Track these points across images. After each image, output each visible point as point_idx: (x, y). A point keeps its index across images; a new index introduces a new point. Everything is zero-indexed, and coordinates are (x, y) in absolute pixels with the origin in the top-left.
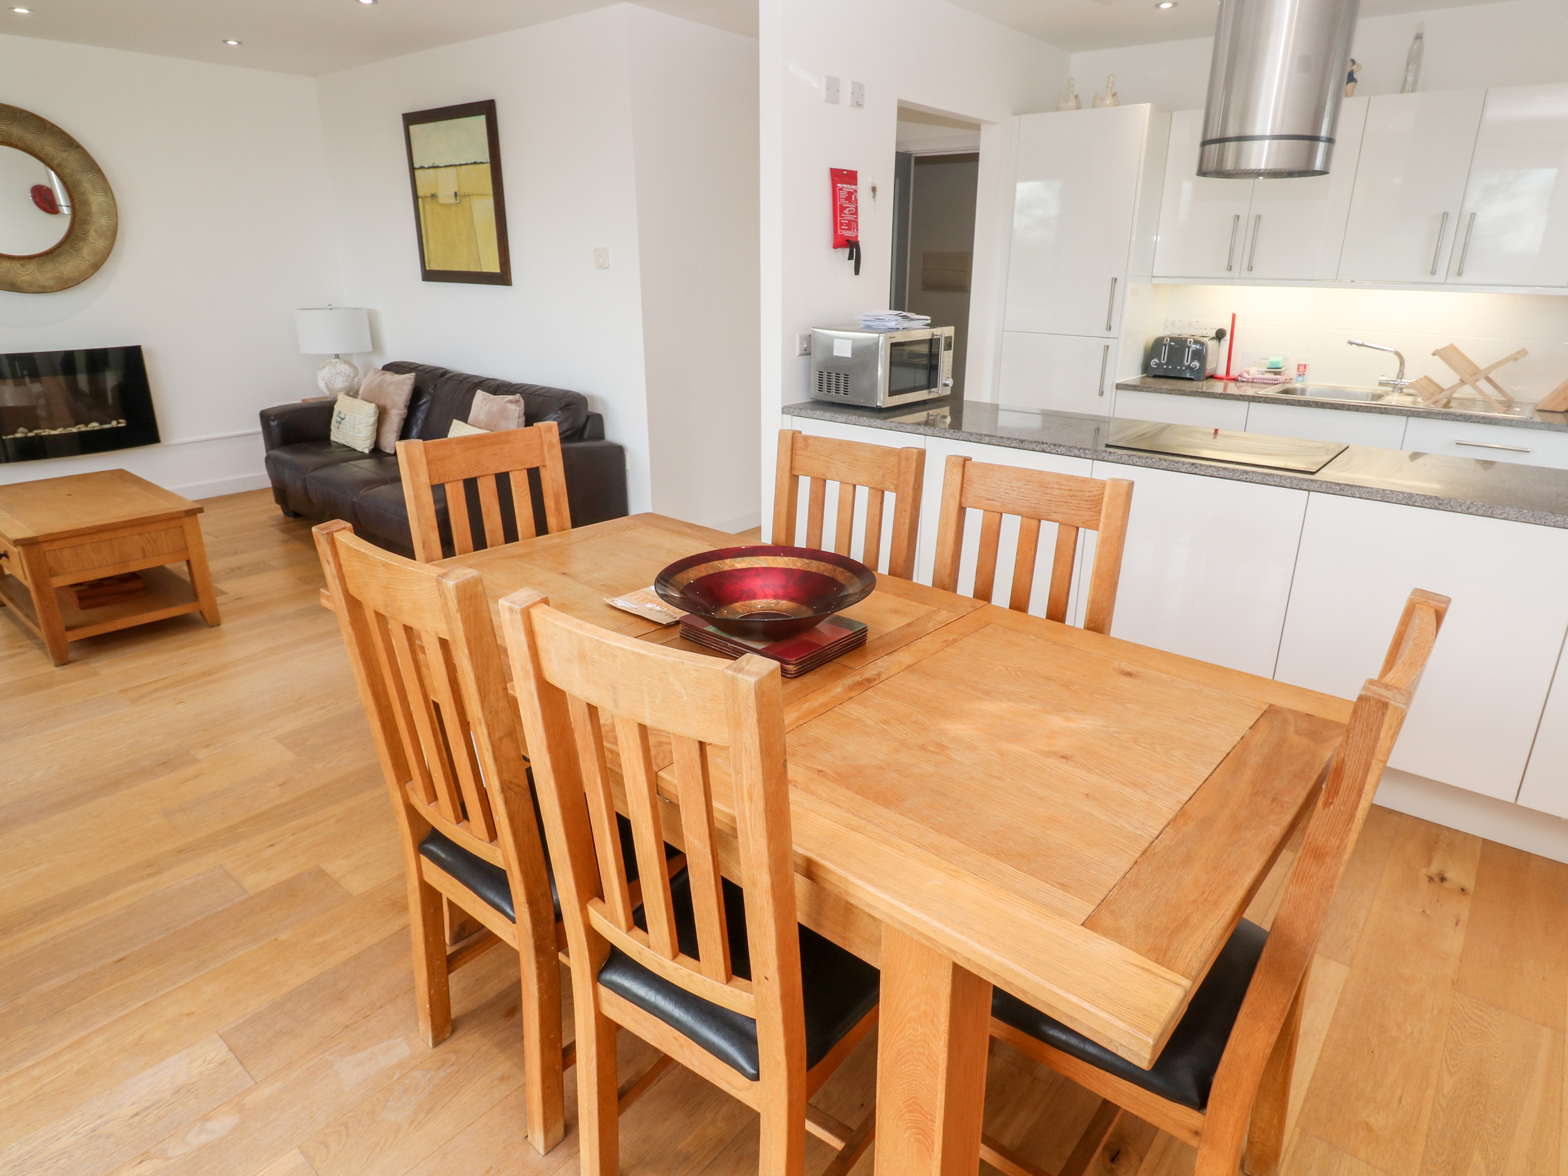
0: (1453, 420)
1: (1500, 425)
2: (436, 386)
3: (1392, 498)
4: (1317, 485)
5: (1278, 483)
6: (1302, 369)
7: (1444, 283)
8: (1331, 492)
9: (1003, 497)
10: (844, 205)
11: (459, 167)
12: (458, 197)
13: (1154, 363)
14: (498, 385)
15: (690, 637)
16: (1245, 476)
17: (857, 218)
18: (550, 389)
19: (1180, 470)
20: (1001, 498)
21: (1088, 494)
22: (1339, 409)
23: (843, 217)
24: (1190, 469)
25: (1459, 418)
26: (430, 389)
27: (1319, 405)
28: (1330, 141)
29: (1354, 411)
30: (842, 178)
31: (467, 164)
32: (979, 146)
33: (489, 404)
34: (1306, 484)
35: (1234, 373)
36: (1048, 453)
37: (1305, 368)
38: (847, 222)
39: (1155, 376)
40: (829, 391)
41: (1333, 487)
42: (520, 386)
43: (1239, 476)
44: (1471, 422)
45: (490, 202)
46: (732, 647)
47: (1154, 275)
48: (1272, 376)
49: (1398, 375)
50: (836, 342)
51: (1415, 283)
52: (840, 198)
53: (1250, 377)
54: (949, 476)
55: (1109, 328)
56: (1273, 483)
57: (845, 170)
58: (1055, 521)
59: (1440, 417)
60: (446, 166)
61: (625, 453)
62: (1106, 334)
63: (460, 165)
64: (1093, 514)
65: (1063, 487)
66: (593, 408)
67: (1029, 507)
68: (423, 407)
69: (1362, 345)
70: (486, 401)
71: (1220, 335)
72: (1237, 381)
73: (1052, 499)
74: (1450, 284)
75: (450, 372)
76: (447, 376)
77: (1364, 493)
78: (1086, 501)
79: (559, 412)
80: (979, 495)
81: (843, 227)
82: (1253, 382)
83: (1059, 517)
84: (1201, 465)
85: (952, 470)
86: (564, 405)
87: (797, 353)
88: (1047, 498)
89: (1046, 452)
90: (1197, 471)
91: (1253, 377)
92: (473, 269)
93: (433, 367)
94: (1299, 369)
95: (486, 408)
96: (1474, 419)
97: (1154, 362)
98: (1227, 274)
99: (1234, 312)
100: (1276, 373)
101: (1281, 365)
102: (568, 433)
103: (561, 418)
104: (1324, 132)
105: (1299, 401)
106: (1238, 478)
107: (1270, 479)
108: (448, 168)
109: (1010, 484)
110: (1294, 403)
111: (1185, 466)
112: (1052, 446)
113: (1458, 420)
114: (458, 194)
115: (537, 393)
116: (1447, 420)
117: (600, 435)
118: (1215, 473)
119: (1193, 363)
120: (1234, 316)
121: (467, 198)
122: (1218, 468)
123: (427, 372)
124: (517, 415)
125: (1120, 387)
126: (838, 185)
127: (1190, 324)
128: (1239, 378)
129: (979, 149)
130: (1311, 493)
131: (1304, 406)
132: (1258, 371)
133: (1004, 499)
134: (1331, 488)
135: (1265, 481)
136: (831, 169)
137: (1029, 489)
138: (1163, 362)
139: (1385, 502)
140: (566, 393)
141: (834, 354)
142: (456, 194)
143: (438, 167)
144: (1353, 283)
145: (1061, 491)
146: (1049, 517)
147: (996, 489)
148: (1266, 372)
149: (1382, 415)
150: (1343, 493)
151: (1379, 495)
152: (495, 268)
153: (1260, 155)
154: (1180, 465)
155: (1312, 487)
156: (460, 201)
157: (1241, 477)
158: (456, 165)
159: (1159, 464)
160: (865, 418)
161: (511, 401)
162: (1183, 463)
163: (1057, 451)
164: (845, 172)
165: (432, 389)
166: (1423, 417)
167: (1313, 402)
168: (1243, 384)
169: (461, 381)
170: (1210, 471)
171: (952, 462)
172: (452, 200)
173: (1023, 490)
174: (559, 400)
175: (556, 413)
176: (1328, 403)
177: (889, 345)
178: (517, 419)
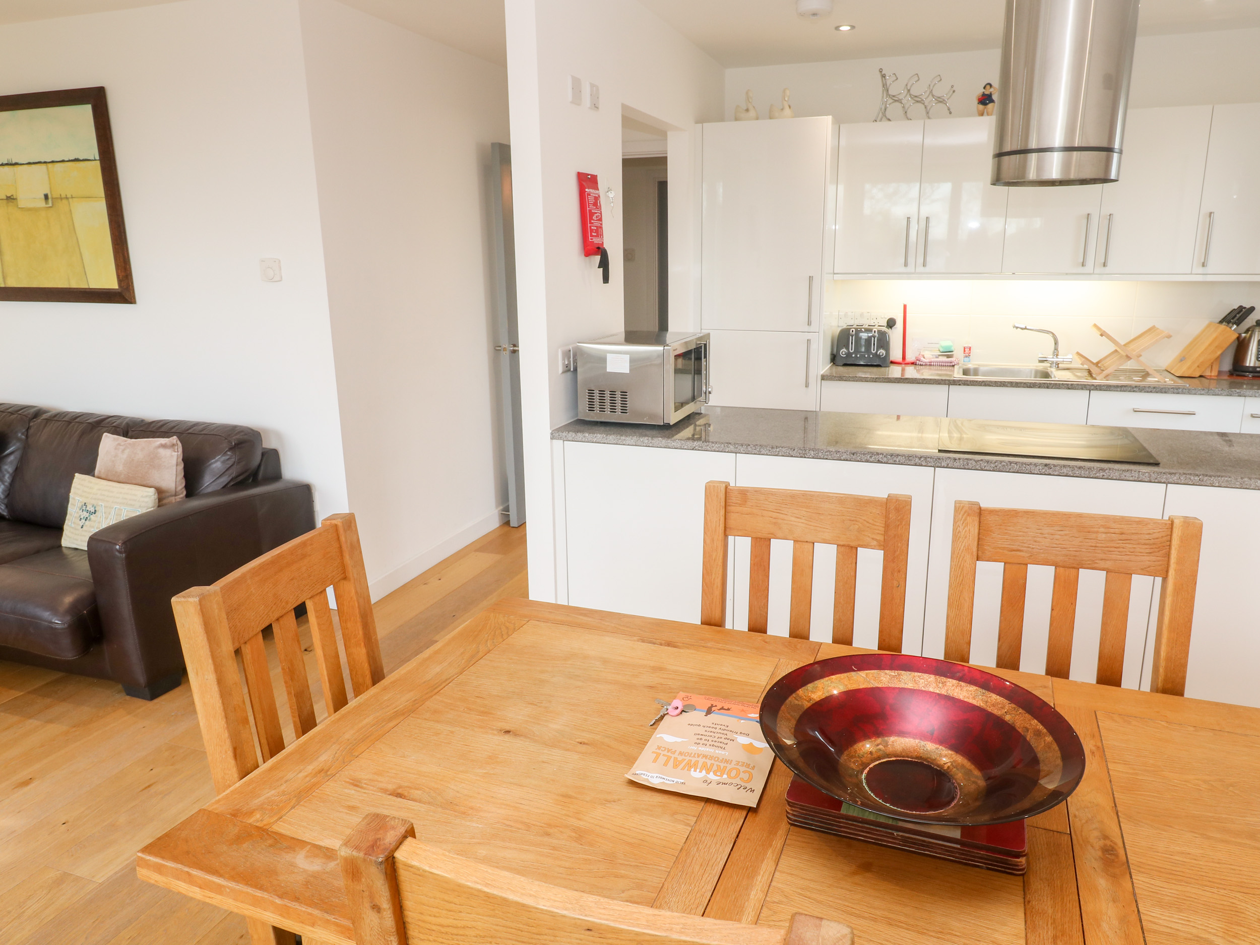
0: (1130, 391)
1: (1169, 393)
2: (27, 430)
3: (1251, 485)
4: (1176, 478)
5: (1136, 478)
6: (967, 351)
7: (1093, 273)
8: (1190, 483)
9: (1031, 546)
10: (593, 211)
11: (50, 165)
12: (50, 200)
13: (844, 353)
14: (127, 424)
15: (812, 825)
16: (1101, 474)
17: (601, 224)
18: (207, 426)
19: (1033, 472)
20: (1029, 547)
21: (1147, 537)
22: (1032, 387)
23: (592, 223)
24: (1043, 471)
25: (1135, 389)
26: (20, 435)
27: (1014, 385)
28: (1121, 152)
29: (1045, 388)
30: (586, 182)
31: (63, 161)
32: (667, 151)
33: (127, 451)
34: (1165, 477)
35: (910, 357)
36: (885, 463)
37: (970, 350)
38: (595, 228)
39: (845, 365)
40: (602, 410)
41: (1192, 478)
42: (161, 423)
43: (1096, 474)
44: (1145, 392)
45: (101, 206)
46: (901, 836)
47: (835, 272)
48: (945, 359)
49: (1054, 352)
50: (609, 357)
51: (1067, 274)
52: (589, 203)
53: (928, 361)
54: (962, 527)
55: (809, 323)
56: (1131, 479)
57: (589, 175)
58: (1103, 570)
59: (1119, 389)
60: (29, 163)
61: (313, 491)
62: (807, 328)
63: (53, 162)
64: (1154, 558)
65: (1112, 531)
66: (269, 443)
67: (1067, 556)
68: (12, 458)
69: (1026, 328)
70: (122, 448)
71: (891, 323)
72: (916, 364)
73: (1098, 545)
74: (1096, 274)
75: (45, 412)
76: (44, 416)
77: (1223, 482)
78: (1145, 544)
79: (229, 453)
80: (1000, 546)
81: (593, 234)
82: (931, 365)
83: (1108, 564)
84: (1055, 466)
85: (965, 519)
86: (235, 444)
87: (560, 370)
88: (1090, 544)
89: (882, 463)
90: (1051, 471)
91: (930, 361)
92: (74, 284)
93: (21, 405)
94: (965, 351)
95: (125, 456)
96: (1147, 389)
97: (843, 351)
98: (903, 269)
99: (905, 303)
100: (948, 356)
101: (952, 349)
102: (241, 478)
103: (233, 460)
104: (1117, 146)
105: (996, 382)
106: (1095, 476)
107: (1127, 474)
108: (33, 166)
109: (1040, 531)
110: (991, 384)
111: (1037, 467)
112: (889, 457)
113: (1134, 391)
114: (50, 196)
115: (190, 431)
116: (1124, 391)
117: (277, 476)
118: (1070, 473)
119: (879, 351)
120: (905, 307)
121: (65, 201)
122: (1073, 467)
123: (12, 413)
124: (174, 462)
125: (825, 378)
126: (586, 190)
127: (862, 315)
128: (918, 362)
129: (667, 153)
130: (1169, 485)
131: (1000, 386)
132: (933, 355)
133: (1033, 548)
134: (1190, 479)
135: (1123, 477)
136: (578, 173)
137: (1066, 535)
138: (851, 351)
139: (1244, 488)
140: (232, 430)
141: (608, 371)
142: (46, 197)
143: (16, 164)
144: (1014, 275)
145: (1109, 534)
146: (1096, 565)
147: (1021, 538)
148: (939, 355)
149: (1069, 390)
150: (1202, 483)
151: (1239, 483)
152: (111, 282)
153: (1054, 165)
154: (1033, 467)
155: (1171, 480)
156: (53, 204)
157: (1098, 475)
158: (45, 162)
159: (1010, 467)
160: (660, 439)
161: (164, 446)
162: (1036, 465)
163: (895, 461)
164: (589, 177)
165: (23, 434)
166: (1104, 390)
167: (1008, 382)
168: (922, 367)
169: (69, 422)
170: (1065, 471)
171: (963, 511)
172: (42, 204)
173: (1058, 537)
174: (226, 439)
175: (225, 454)
176: (1021, 383)
177: (674, 357)
178: (175, 468)
